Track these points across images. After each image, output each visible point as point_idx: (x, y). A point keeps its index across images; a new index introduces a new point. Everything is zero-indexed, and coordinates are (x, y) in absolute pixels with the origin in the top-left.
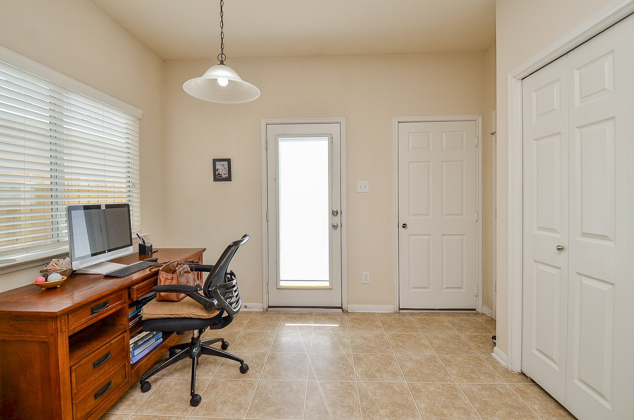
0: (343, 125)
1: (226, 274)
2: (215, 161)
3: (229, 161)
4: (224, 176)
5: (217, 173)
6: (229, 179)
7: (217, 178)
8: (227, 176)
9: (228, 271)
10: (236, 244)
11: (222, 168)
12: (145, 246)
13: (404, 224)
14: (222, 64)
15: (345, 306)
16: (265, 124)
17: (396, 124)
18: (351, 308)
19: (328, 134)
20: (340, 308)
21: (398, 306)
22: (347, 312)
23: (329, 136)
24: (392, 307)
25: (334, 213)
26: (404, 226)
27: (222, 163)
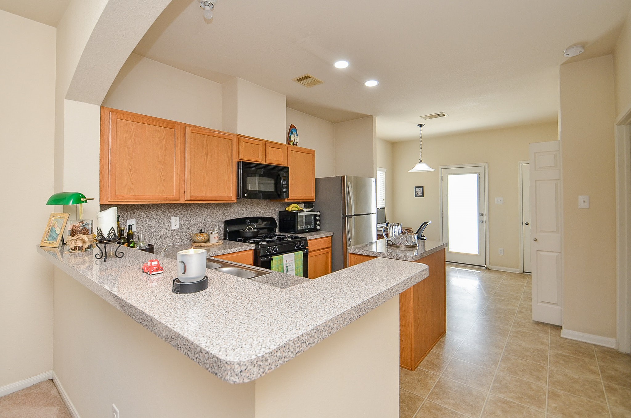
0: (486, 167)
2: (416, 187)
3: (423, 187)
4: (420, 195)
5: (417, 193)
6: (422, 196)
7: (417, 195)
8: (421, 194)
9: (422, 236)
10: (425, 223)
11: (419, 191)
13: (527, 223)
14: (421, 162)
15: (487, 266)
16: (441, 169)
17: (521, 165)
18: (491, 267)
19: (477, 172)
20: (485, 267)
21: (522, 270)
22: (489, 269)
23: (478, 173)
24: (518, 270)
25: (481, 215)
26: (527, 224)
27: (419, 188)
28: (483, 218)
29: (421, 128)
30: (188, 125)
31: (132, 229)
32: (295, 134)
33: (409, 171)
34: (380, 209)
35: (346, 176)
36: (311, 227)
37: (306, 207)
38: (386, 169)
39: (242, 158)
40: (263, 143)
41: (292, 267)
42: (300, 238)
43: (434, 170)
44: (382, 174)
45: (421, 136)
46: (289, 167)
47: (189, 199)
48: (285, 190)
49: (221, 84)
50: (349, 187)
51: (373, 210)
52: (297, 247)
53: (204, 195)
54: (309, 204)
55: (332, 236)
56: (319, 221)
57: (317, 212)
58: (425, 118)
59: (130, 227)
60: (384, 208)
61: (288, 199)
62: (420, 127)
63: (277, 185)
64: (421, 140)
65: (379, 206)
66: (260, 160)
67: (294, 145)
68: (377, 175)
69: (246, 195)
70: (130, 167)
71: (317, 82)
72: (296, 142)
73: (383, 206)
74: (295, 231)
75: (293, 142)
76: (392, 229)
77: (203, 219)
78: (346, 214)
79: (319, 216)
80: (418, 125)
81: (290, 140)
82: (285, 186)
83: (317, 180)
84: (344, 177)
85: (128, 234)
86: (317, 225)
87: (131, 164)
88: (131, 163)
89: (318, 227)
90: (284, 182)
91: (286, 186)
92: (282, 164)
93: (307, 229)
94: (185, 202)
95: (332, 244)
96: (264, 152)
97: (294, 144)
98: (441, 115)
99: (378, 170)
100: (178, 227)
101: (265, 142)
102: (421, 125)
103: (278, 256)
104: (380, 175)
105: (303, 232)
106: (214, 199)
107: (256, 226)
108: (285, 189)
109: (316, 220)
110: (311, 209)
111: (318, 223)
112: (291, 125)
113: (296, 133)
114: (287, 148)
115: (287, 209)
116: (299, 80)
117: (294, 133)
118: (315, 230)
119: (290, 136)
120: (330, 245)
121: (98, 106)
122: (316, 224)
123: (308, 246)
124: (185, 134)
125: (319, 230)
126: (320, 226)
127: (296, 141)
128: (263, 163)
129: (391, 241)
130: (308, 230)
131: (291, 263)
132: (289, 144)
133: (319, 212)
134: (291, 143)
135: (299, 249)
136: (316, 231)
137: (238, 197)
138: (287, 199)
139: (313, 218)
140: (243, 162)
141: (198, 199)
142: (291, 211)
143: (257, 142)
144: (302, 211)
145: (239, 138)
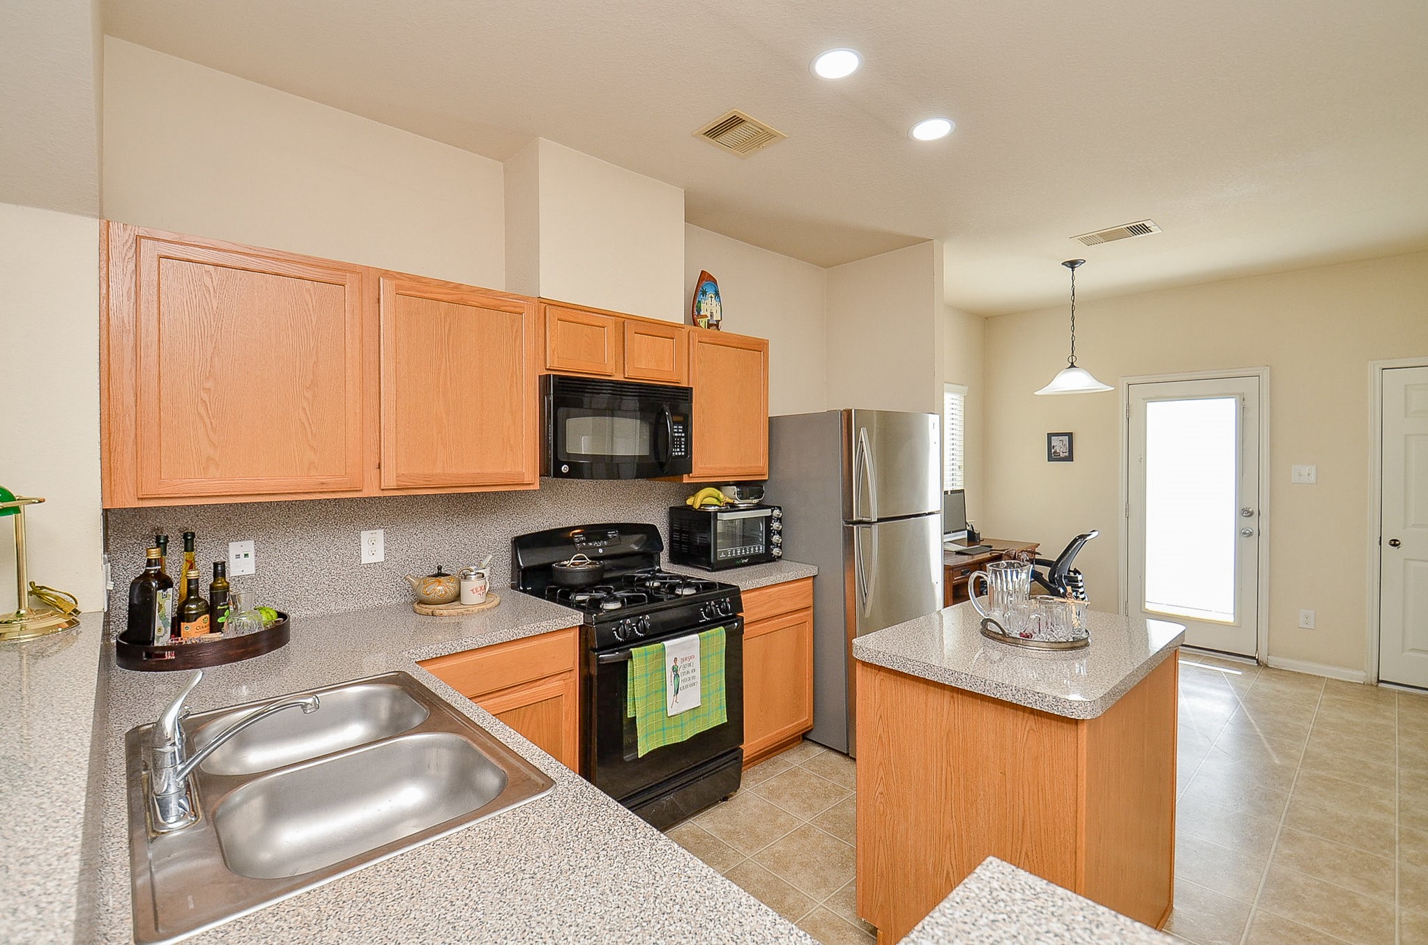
0: (1266, 378)
1: (1069, 571)
2: (1050, 436)
3: (1070, 435)
4: (1062, 455)
5: (1053, 451)
6: (1070, 458)
7: (1053, 456)
8: (1067, 454)
9: (1072, 569)
10: (1082, 537)
11: (1060, 445)
12: (975, 533)
13: (1395, 540)
14: (1072, 366)
15: (1263, 657)
16: (1125, 386)
17: (1378, 372)
18: (1274, 661)
19: (1238, 394)
20: (1254, 658)
21: (1376, 676)
22: (1266, 666)
23: (1238, 396)
24: (1362, 674)
25: (1245, 513)
26: (1395, 543)
27: (1061, 438)
28: (1251, 523)
29: (1073, 271)
30: (387, 274)
31: (223, 574)
32: (711, 297)
33: (1035, 393)
34: (949, 493)
35: (853, 411)
36: (755, 550)
37: (742, 496)
38: (967, 388)
39: (555, 366)
40: (616, 323)
41: (691, 675)
42: (720, 589)
43: (1113, 388)
44: (955, 402)
45: (1073, 295)
46: (692, 388)
47: (393, 484)
48: (681, 451)
49: (502, 164)
50: (861, 442)
51: (934, 501)
52: (710, 614)
53: (438, 470)
54: (751, 488)
55: (814, 577)
56: (780, 533)
57: (772, 511)
58: (1089, 240)
59: (219, 568)
60: (962, 491)
61: (691, 475)
62: (1071, 269)
63: (658, 439)
64: (1073, 305)
65: (948, 488)
66: (608, 371)
67: (708, 328)
68: (945, 402)
69: (565, 469)
70: (205, 397)
71: (764, 136)
72: (715, 319)
73: (959, 483)
74: (709, 564)
75: (706, 319)
76: (999, 581)
77: (455, 533)
78: (854, 519)
79: (780, 520)
80: (1063, 264)
81: (699, 313)
82: (680, 441)
83: (773, 424)
84: (849, 412)
85: (212, 588)
86: (774, 545)
87: (209, 389)
88: (207, 385)
89: (776, 551)
90: (678, 429)
91: (683, 439)
92: (674, 378)
93: (744, 558)
94: (381, 494)
95: (813, 598)
96: (621, 349)
97: (710, 326)
98: (1141, 229)
99: (947, 391)
100: (380, 557)
101: (624, 319)
102: (1072, 264)
103: (650, 646)
104: (953, 403)
105: (732, 564)
106: (470, 482)
107: (601, 551)
108: (681, 448)
109: (769, 532)
110: (756, 501)
111: (776, 538)
112: (702, 271)
113: (717, 294)
114: (689, 336)
115: (689, 502)
116: (715, 132)
117: (710, 293)
118: (767, 558)
119: (699, 302)
120: (810, 602)
121: (90, 219)
122: (769, 543)
123: (743, 612)
124: (379, 299)
125: (779, 558)
126: (780, 547)
127: (717, 317)
128: (618, 377)
129: (995, 623)
130: (746, 561)
131: (690, 665)
132: (695, 325)
133: (780, 508)
134: (703, 323)
135: (715, 622)
136: (770, 561)
137: (544, 473)
138: (689, 476)
139: (762, 527)
140: (553, 375)
141: (421, 483)
142: (699, 508)
143: (598, 320)
144: (733, 507)
145: (545, 308)
